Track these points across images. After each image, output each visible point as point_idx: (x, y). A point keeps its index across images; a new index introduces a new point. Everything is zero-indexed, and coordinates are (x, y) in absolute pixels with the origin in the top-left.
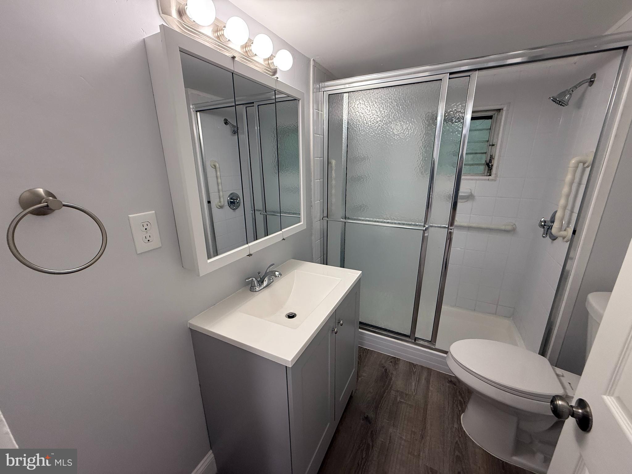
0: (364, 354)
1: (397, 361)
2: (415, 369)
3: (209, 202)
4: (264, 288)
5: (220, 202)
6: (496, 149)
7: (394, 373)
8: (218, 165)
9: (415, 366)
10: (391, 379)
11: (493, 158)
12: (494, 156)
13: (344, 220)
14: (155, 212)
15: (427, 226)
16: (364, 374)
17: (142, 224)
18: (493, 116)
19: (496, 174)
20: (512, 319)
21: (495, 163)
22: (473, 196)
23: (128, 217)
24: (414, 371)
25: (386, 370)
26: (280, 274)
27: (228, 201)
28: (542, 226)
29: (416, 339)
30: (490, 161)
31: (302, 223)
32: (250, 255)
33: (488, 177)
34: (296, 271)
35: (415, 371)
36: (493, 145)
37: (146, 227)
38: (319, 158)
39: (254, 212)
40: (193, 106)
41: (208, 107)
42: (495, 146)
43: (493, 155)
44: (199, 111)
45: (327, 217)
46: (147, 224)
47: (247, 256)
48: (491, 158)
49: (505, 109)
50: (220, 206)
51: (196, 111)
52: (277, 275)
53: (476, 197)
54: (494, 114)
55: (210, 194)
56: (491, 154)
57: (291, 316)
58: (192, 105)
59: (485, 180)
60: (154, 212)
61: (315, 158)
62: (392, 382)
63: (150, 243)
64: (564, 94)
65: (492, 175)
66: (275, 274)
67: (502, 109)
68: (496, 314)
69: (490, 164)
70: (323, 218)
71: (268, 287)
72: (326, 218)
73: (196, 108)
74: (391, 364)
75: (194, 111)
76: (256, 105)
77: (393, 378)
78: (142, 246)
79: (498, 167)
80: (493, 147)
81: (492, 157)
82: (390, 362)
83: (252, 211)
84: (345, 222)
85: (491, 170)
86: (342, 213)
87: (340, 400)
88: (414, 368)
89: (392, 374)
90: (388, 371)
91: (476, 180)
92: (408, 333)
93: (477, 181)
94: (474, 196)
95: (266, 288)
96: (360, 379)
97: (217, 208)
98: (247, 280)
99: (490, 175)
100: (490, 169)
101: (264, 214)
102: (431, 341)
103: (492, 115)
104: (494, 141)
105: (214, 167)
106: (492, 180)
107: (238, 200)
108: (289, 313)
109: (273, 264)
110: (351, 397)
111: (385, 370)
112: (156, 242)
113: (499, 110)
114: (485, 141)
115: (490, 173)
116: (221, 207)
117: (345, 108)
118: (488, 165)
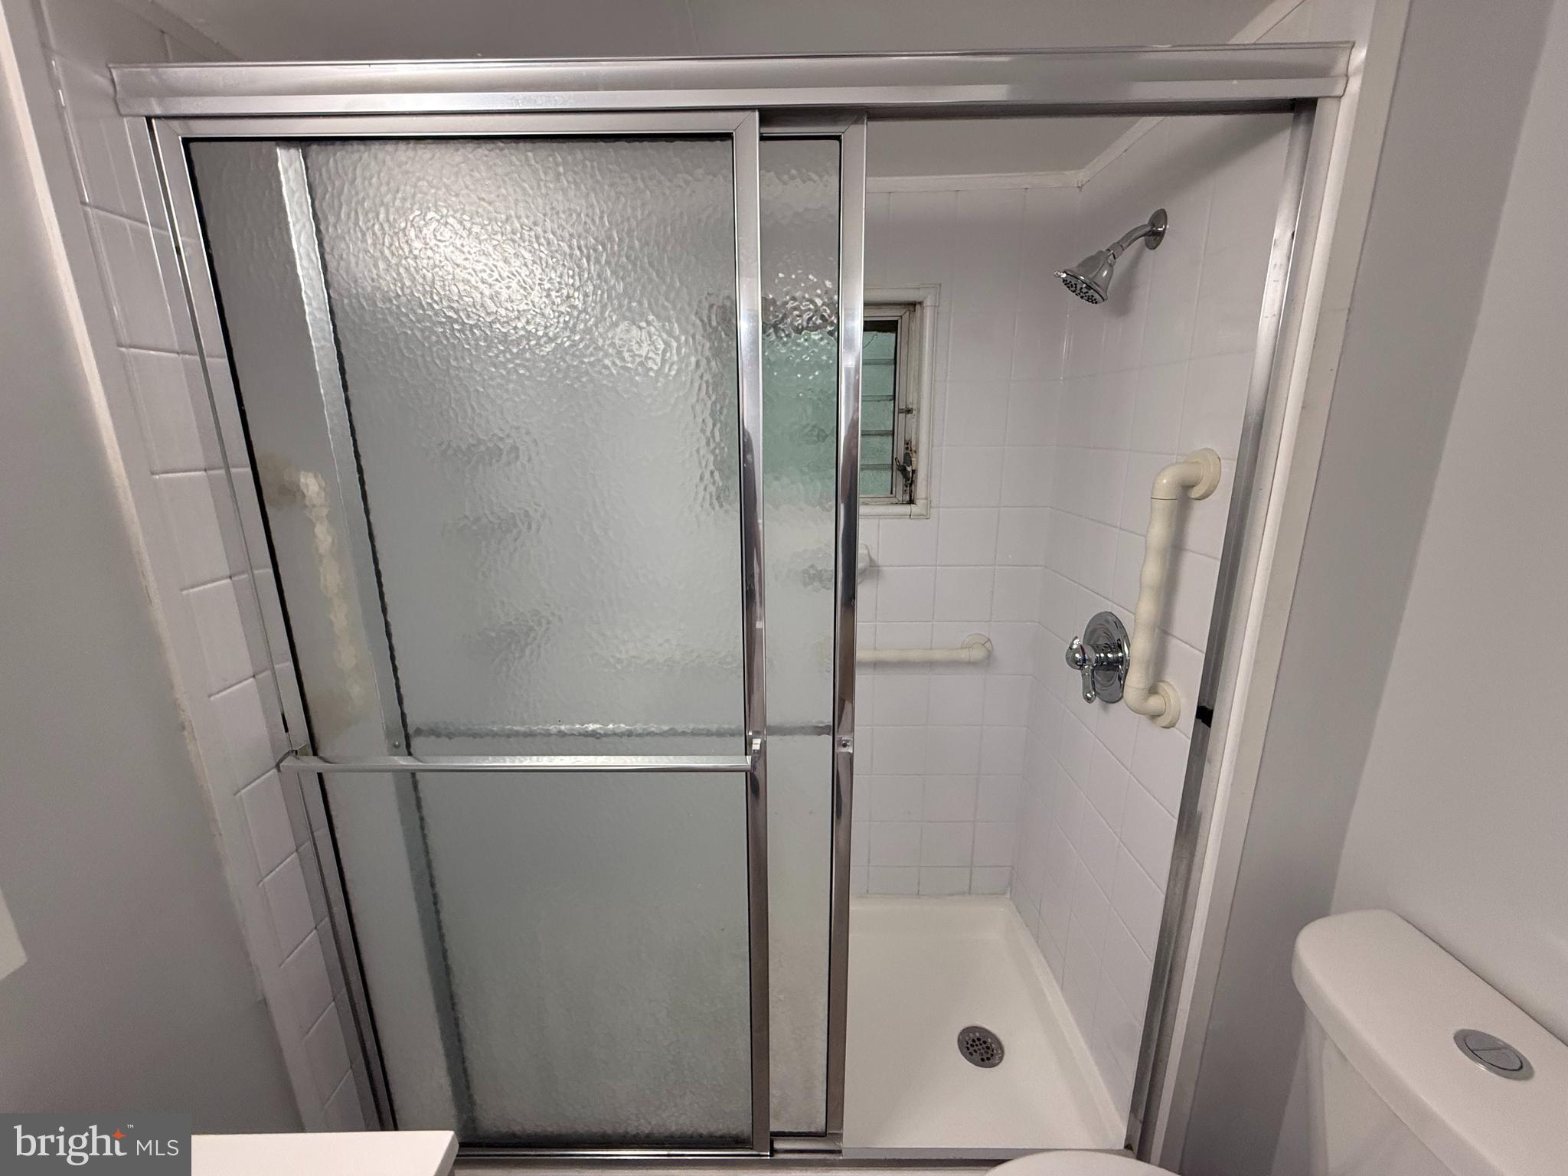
6: (918, 421)
11: (914, 449)
12: (913, 443)
18: (899, 321)
19: (926, 499)
20: (1008, 896)
21: (921, 464)
22: (875, 566)
28: (1076, 662)
30: (908, 458)
33: (906, 509)
36: (909, 411)
42: (915, 412)
43: (910, 441)
45: (315, 753)
48: (907, 449)
49: (929, 304)
53: (885, 568)
54: (901, 317)
56: (907, 439)
59: (901, 516)
64: (1092, 263)
65: (917, 502)
67: (921, 303)
68: (970, 894)
69: (909, 469)
72: (311, 761)
79: (929, 476)
80: (909, 416)
81: (909, 446)
84: (415, 783)
85: (911, 485)
91: (879, 516)
93: (881, 521)
94: (878, 566)
99: (911, 502)
100: (910, 482)
103: (896, 319)
104: (910, 400)
106: (920, 516)
113: (912, 306)
114: (884, 398)
115: (910, 496)
118: (903, 470)
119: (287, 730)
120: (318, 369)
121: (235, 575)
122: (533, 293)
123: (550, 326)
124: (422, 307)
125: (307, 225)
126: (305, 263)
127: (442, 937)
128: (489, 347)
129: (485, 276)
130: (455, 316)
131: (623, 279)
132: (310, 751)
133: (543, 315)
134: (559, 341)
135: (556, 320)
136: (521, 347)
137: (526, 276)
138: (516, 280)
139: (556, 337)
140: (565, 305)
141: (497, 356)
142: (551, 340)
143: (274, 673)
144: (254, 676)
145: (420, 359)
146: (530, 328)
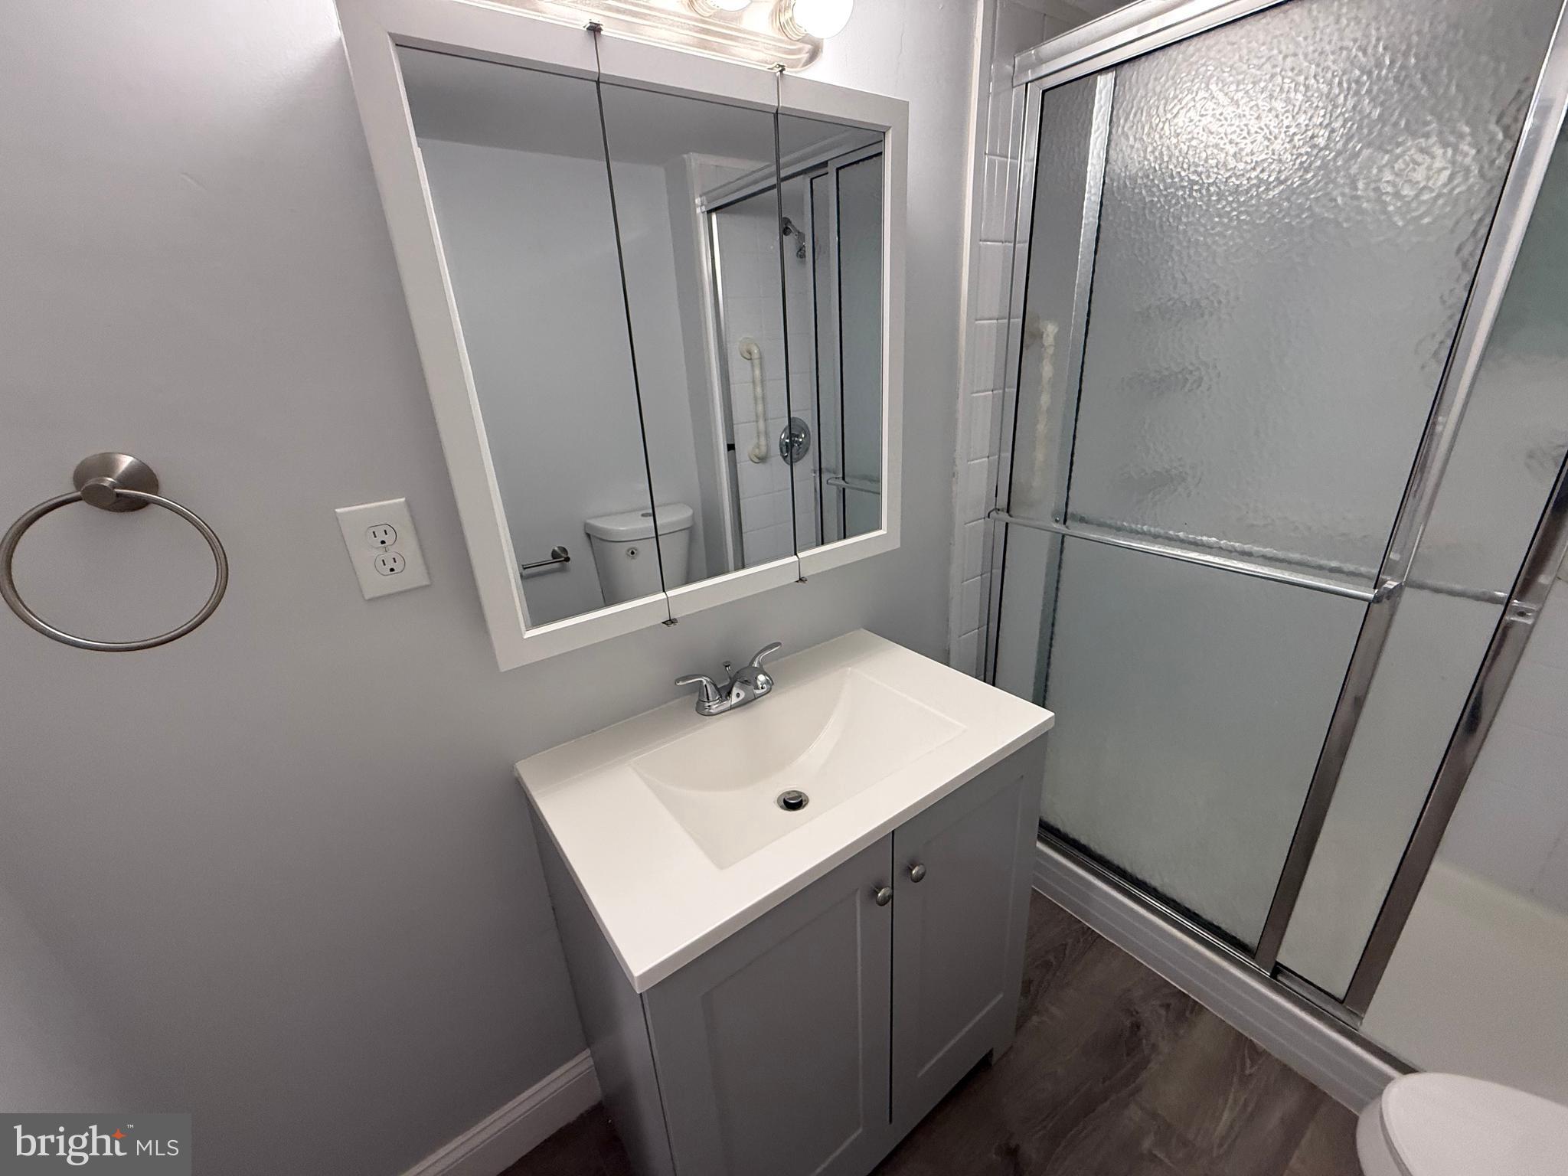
0: (1081, 945)
1: (1191, 1013)
2: (1251, 1067)
3: (731, 447)
4: (732, 708)
5: (758, 448)
7: (1165, 1047)
8: (756, 351)
9: (1255, 1052)
10: (1146, 1062)
13: (1059, 527)
14: (408, 503)
15: (1391, 584)
16: (1054, 1010)
17: (373, 529)
23: (335, 512)
24: (1247, 1072)
25: (1138, 1027)
26: (770, 683)
27: (781, 444)
29: (1278, 970)
31: (885, 532)
32: (671, 622)
34: (850, 669)
35: (1250, 1075)
37: (381, 536)
38: (995, 321)
39: (818, 474)
40: (704, 198)
41: (731, 196)
44: (716, 210)
45: (1008, 511)
46: (385, 531)
47: (663, 623)
50: (759, 458)
51: (709, 212)
52: (759, 683)
55: (735, 426)
57: (793, 803)
58: (701, 196)
60: (403, 499)
61: (977, 320)
62: (1144, 1075)
63: (393, 576)
66: (756, 678)
70: (989, 514)
71: (746, 706)
72: (1004, 516)
73: (709, 202)
74: (1163, 1012)
75: (703, 212)
76: (831, 169)
77: (1153, 1066)
78: (375, 583)
82: (1161, 1006)
83: (815, 473)
84: (1063, 536)
86: (1052, 502)
87: (920, 1075)
88: (1248, 1062)
89: (1154, 1047)
90: (1143, 1031)
92: (1251, 935)
95: (739, 709)
96: (1035, 1019)
97: (753, 461)
98: (681, 683)
101: (837, 486)
102: (1341, 1002)
105: (748, 356)
107: (801, 438)
108: (789, 793)
109: (777, 644)
110: (985, 1063)
111: (1132, 1024)
112: (414, 574)
116: (762, 459)
117: (1095, 132)
119: (996, 496)
120: (1081, 240)
121: (995, 389)
122: (1276, 142)
123: (1284, 170)
124: (1172, 177)
125: (1104, 133)
126: (1095, 162)
127: (1049, 664)
128: (1218, 201)
129: (1234, 137)
130: (1197, 179)
131: (1382, 104)
132: (1006, 511)
133: (1280, 161)
134: (1289, 183)
135: (1292, 163)
136: (1249, 195)
137: (1274, 127)
138: (1263, 134)
139: (1286, 180)
140: (1307, 146)
141: (1224, 207)
142: (1282, 183)
143: (999, 458)
144: (988, 457)
145: (1157, 222)
146: (1264, 176)
